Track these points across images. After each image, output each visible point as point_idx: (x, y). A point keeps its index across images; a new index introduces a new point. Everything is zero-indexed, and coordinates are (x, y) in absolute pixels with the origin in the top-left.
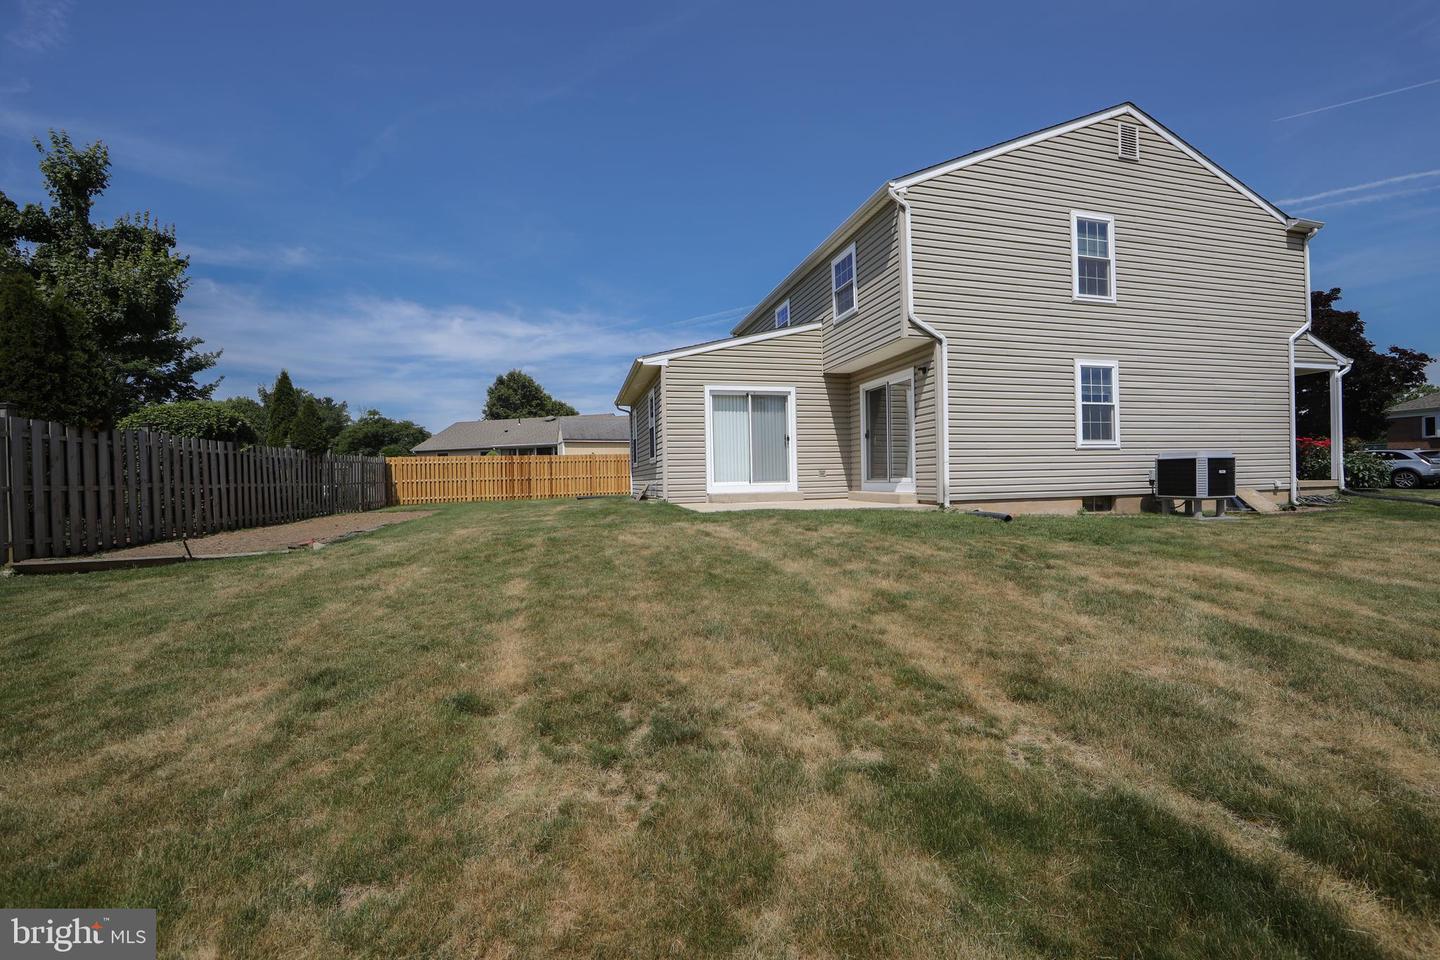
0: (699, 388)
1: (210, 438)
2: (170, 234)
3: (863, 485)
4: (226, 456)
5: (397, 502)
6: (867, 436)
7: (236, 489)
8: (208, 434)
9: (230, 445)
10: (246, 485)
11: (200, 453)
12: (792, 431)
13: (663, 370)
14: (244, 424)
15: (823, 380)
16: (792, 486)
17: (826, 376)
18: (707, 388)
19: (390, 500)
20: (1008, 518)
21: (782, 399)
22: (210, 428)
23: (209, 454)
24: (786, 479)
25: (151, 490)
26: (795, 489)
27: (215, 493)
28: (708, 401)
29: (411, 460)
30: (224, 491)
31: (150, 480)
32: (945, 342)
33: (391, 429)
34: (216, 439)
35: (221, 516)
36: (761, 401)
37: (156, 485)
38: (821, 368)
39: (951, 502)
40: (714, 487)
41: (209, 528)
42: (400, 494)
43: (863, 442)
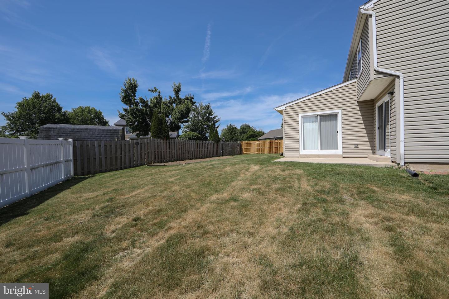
0: (297, 116)
1: (191, 140)
2: (193, 97)
3: (377, 152)
4: (194, 143)
5: (243, 154)
6: (379, 128)
7: (196, 150)
8: (190, 139)
9: (195, 141)
10: (198, 149)
11: (188, 143)
12: (340, 128)
13: (283, 111)
14: (198, 136)
15: (357, 104)
16: (339, 152)
17: (358, 102)
18: (300, 115)
19: (241, 153)
20: (416, 175)
21: (335, 115)
22: (191, 138)
23: (190, 143)
24: (337, 149)
25: (177, 151)
26: (341, 153)
27: (191, 151)
28: (300, 120)
29: (256, 142)
30: (193, 151)
31: (177, 149)
32: (402, 76)
33: (256, 133)
34: (192, 140)
35: (192, 156)
36: (324, 118)
37: (178, 150)
38: (356, 99)
39: (405, 163)
40: (302, 152)
41: (189, 158)
42: (244, 151)
43: (377, 131)
